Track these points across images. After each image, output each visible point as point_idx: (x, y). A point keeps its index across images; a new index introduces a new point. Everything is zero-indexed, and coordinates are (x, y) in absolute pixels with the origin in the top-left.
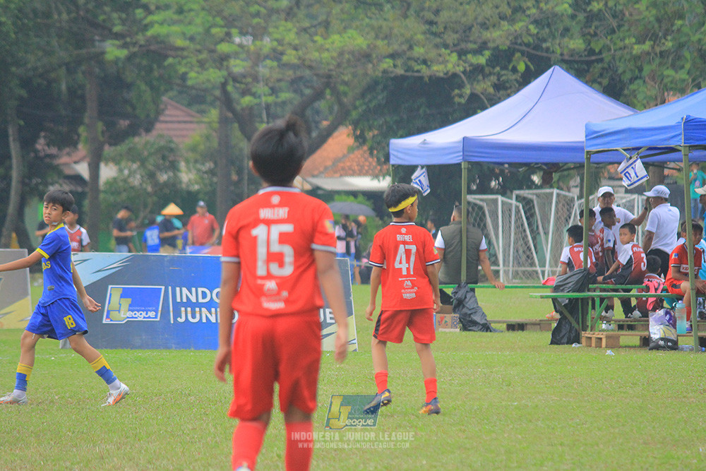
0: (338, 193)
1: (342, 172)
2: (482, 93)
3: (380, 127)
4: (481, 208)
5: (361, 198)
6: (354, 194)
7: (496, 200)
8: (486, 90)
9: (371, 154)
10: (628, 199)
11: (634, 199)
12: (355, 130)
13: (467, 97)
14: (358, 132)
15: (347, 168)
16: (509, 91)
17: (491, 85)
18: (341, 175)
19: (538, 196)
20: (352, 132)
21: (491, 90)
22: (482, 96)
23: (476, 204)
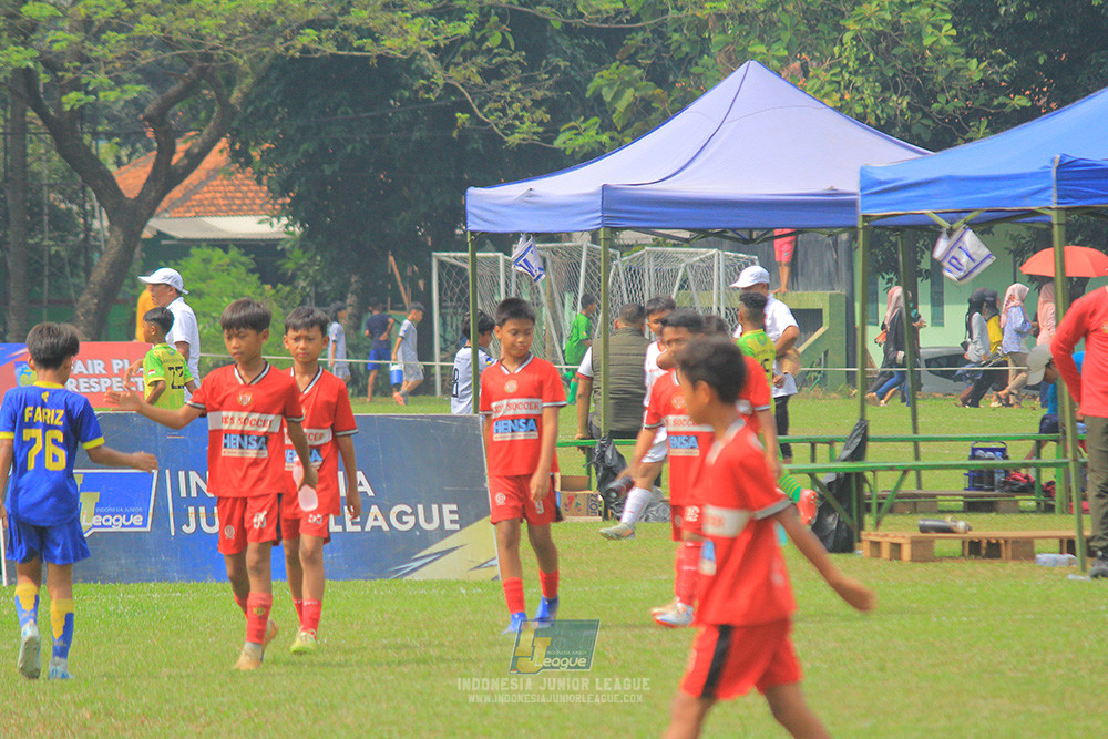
0: (197, 243)
1: (197, 209)
2: (462, 85)
3: (275, 138)
4: (462, 271)
5: (234, 252)
6: (223, 244)
7: (496, 260)
8: (469, 79)
9: (259, 182)
10: (702, 256)
11: (713, 256)
12: (232, 144)
13: (438, 91)
14: (237, 147)
15: (206, 202)
16: (506, 81)
17: (478, 72)
18: (198, 215)
19: (553, 251)
20: (227, 145)
21: (478, 80)
22: (462, 89)
23: (452, 266)
